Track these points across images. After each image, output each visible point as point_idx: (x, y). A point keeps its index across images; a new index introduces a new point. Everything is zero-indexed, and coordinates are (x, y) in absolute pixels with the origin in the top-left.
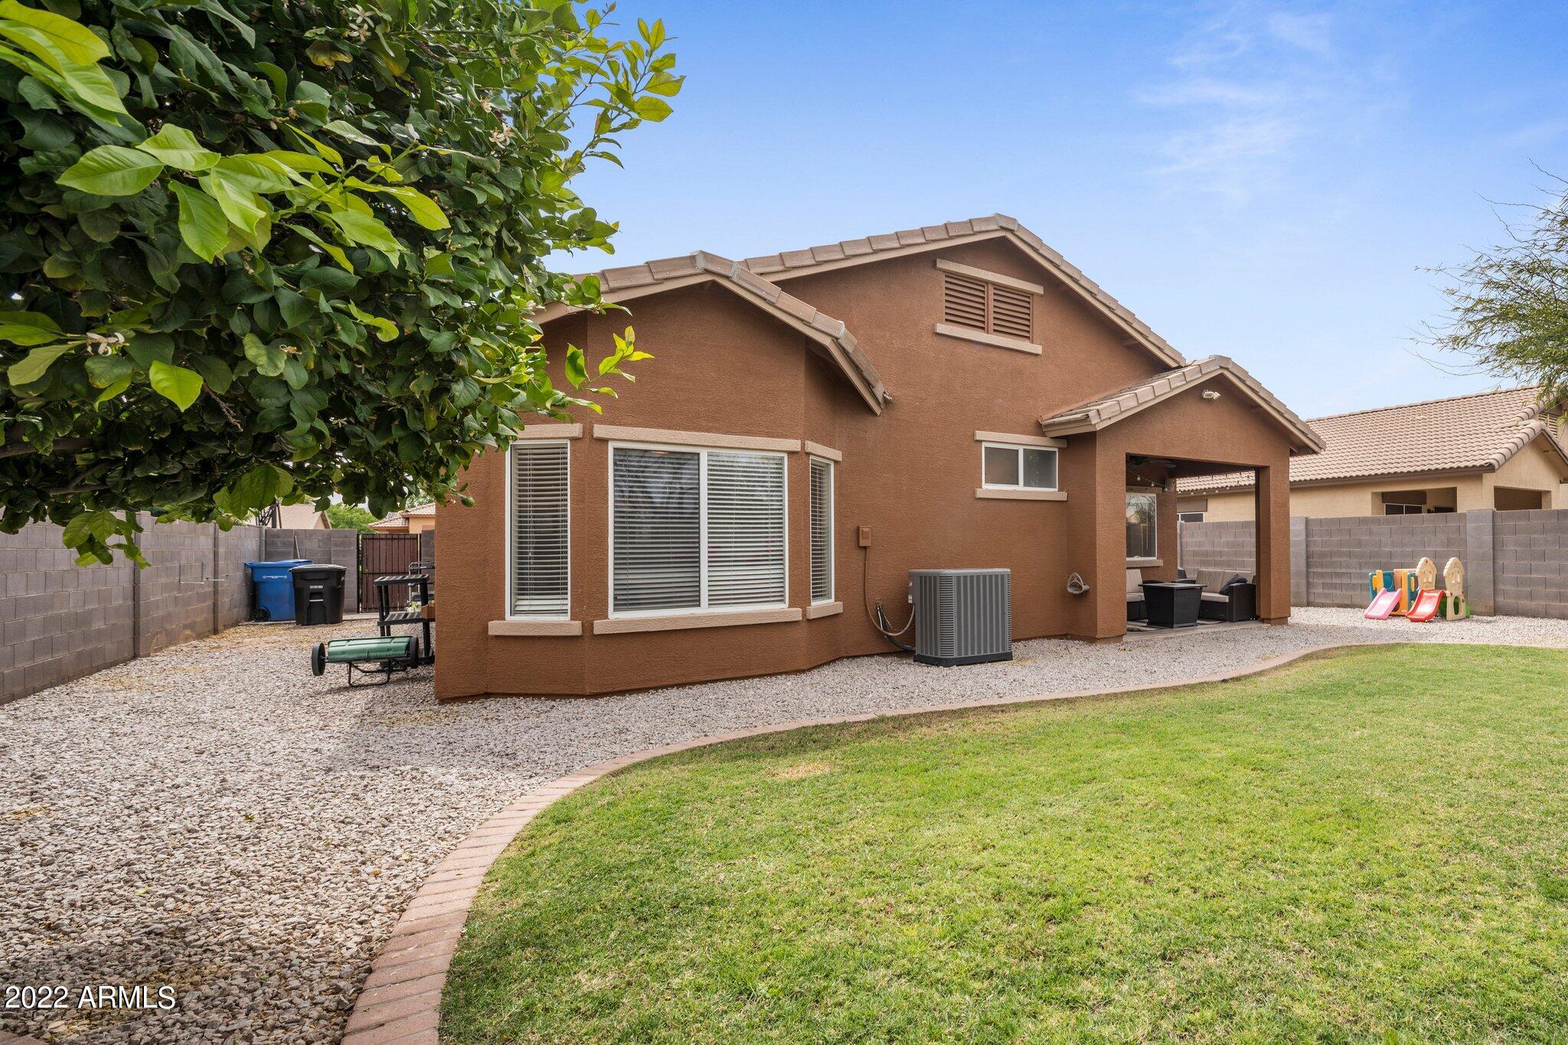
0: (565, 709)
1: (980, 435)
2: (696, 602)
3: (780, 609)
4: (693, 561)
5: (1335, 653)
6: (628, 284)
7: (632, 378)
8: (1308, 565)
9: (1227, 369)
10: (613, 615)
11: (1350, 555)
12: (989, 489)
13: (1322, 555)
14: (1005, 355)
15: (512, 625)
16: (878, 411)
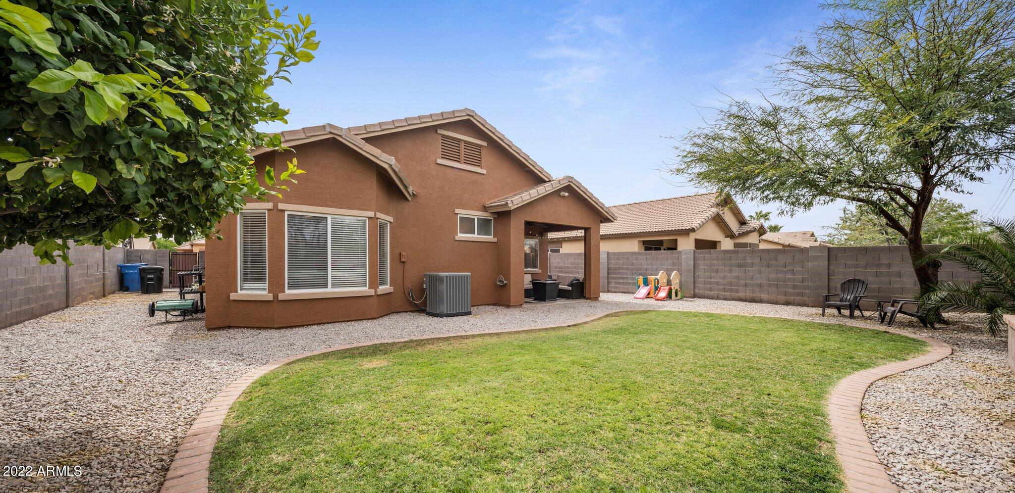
0: (265, 334)
1: (457, 211)
2: (325, 285)
3: (365, 290)
4: (325, 268)
5: (621, 314)
6: (294, 138)
7: (296, 182)
8: (608, 273)
9: (572, 182)
10: (288, 291)
11: (628, 269)
12: (461, 236)
13: (615, 269)
14: (469, 174)
15: (241, 295)
16: (410, 199)
